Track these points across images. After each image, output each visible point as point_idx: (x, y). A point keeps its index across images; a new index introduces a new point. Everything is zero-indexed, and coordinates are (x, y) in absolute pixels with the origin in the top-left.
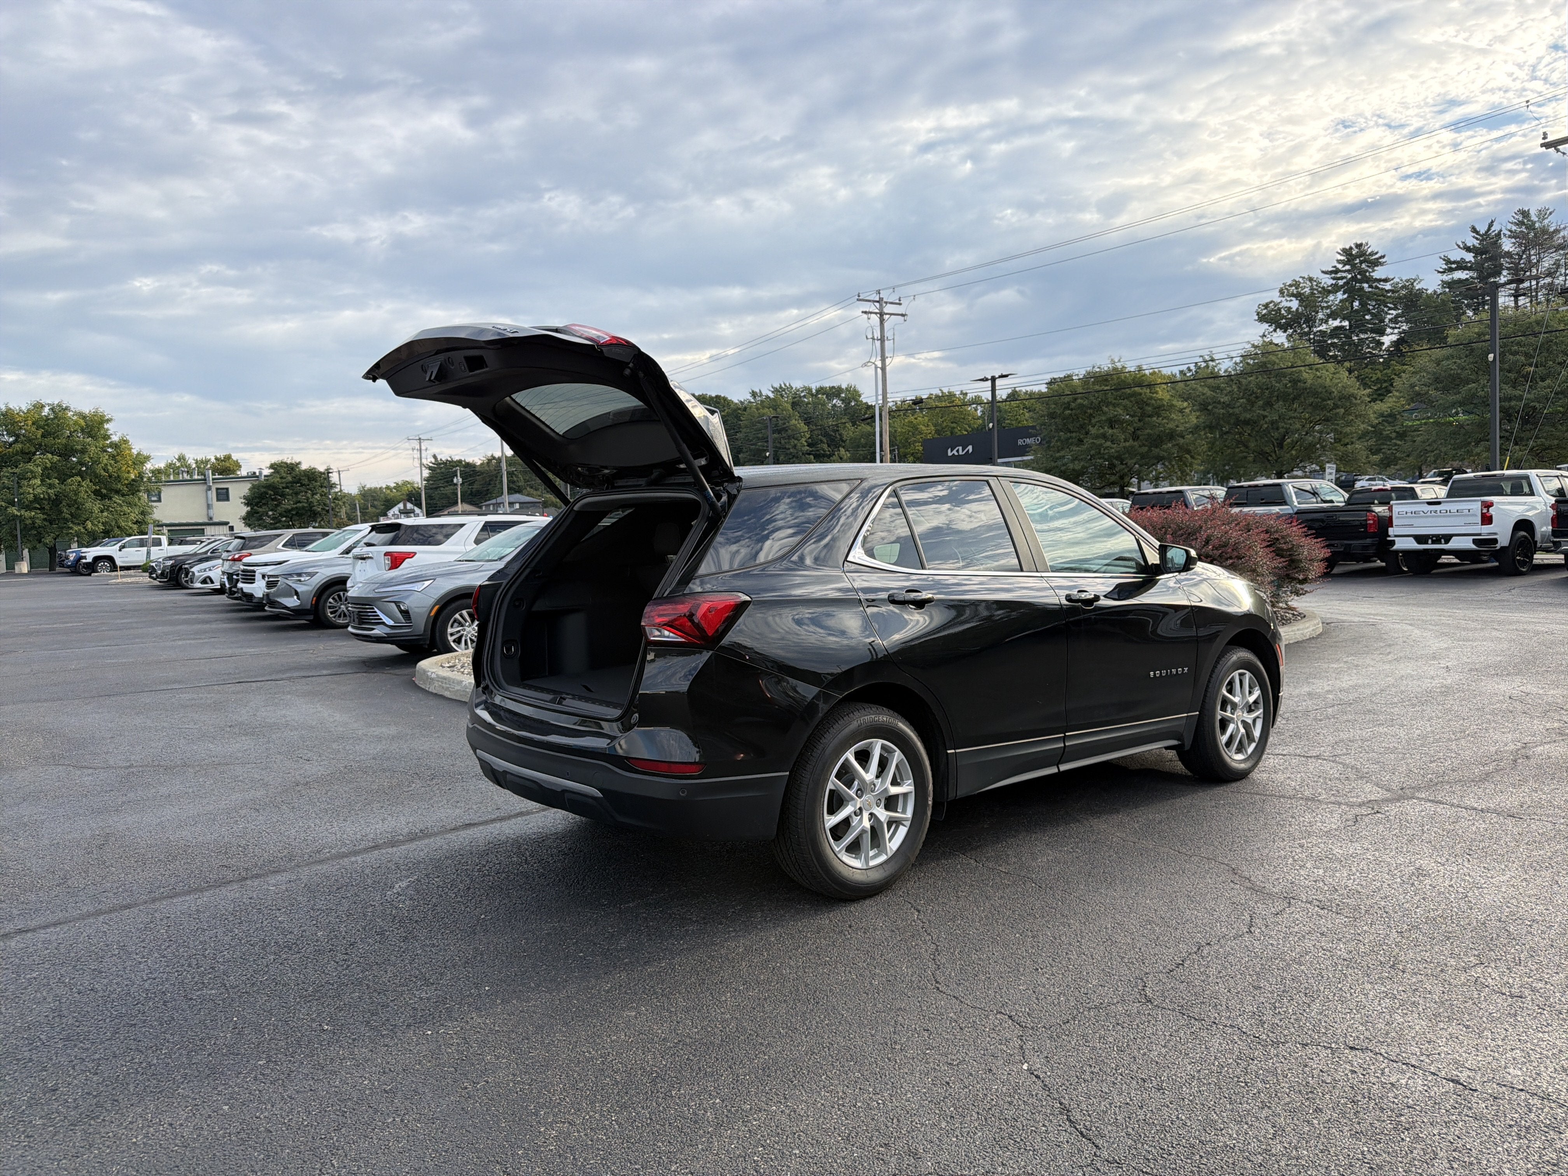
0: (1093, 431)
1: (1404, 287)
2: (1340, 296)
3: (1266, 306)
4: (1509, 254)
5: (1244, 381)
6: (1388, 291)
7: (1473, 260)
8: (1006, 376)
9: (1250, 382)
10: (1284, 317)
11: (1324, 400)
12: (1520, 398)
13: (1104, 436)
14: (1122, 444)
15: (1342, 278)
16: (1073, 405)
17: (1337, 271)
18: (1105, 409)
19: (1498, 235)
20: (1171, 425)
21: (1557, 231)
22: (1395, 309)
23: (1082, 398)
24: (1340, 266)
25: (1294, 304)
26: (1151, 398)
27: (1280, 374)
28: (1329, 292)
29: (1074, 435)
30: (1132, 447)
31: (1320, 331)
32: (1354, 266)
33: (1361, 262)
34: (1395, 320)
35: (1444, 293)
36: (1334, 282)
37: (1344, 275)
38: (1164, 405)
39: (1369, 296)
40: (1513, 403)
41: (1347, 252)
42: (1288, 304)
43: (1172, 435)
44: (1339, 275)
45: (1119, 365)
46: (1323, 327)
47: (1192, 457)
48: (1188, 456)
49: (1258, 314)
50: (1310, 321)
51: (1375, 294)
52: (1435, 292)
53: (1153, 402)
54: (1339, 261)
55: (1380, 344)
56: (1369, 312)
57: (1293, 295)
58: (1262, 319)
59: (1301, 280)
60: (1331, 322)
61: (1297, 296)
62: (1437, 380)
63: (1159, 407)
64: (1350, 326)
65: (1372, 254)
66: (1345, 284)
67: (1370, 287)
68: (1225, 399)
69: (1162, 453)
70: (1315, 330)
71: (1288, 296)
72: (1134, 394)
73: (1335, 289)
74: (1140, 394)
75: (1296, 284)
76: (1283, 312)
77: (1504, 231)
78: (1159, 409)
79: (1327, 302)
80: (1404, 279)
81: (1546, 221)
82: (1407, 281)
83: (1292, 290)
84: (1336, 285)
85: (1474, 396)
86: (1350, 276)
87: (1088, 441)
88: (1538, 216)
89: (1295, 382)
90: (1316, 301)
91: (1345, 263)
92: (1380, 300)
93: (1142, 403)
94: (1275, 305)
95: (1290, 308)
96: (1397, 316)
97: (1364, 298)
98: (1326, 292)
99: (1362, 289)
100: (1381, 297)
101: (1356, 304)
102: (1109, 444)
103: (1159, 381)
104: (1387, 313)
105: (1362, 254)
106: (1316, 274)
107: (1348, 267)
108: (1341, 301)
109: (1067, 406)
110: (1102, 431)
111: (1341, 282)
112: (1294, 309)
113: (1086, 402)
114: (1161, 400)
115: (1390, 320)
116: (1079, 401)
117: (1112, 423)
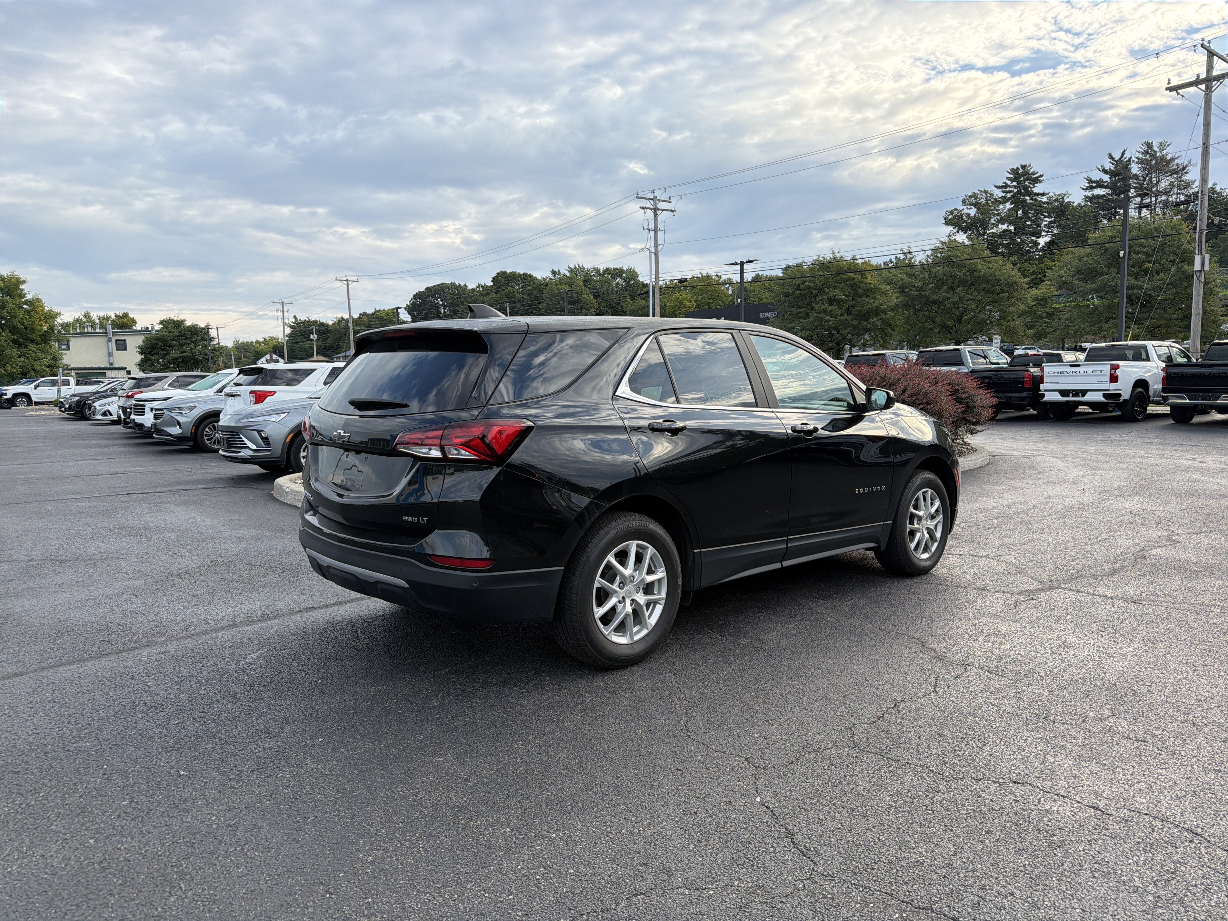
0: (817, 307)
1: (1056, 200)
2: (1008, 206)
3: (952, 212)
4: (1136, 177)
5: (933, 270)
6: (1044, 203)
7: (1109, 181)
8: (752, 261)
9: (938, 271)
10: (965, 221)
11: (993, 286)
12: (1141, 288)
13: (825, 312)
14: (839, 318)
15: (1010, 192)
16: (802, 286)
17: (1006, 186)
18: (826, 290)
19: (1129, 160)
20: (877, 304)
21: (1172, 159)
22: (1049, 217)
23: (809, 281)
24: (1009, 182)
25: (973, 212)
26: (862, 282)
27: (961, 266)
28: (1000, 202)
29: (802, 310)
30: (846, 320)
31: (992, 233)
32: (1019, 182)
33: (1025, 180)
34: (1049, 226)
35: (1086, 206)
36: (1004, 195)
37: (1012, 189)
38: (872, 288)
39: (1030, 206)
40: (1135, 291)
41: (1014, 171)
42: (968, 212)
43: (877, 312)
44: (1008, 189)
45: (838, 255)
46: (994, 230)
47: (892, 329)
48: (889, 328)
49: (945, 219)
50: (985, 225)
51: (1034, 205)
52: (1079, 205)
53: (864, 285)
54: (1008, 179)
55: (1036, 244)
56: (1029, 219)
57: (972, 204)
58: (948, 222)
59: (979, 193)
60: (1000, 226)
61: (976, 205)
62: (1079, 272)
63: (867, 290)
64: (1015, 229)
65: (1033, 173)
66: (1012, 196)
67: (1031, 199)
68: (918, 284)
69: (869, 326)
70: (988, 232)
71: (969, 204)
72: (850, 279)
73: (1004, 200)
74: (854, 279)
75: (975, 196)
76: (964, 217)
77: (1133, 159)
78: (869, 292)
79: (997, 210)
80: (1057, 194)
81: (1165, 152)
82: (1059, 195)
83: (972, 200)
84: (1005, 197)
85: (1106, 285)
86: (1016, 190)
87: (813, 315)
88: (1159, 148)
89: (972, 271)
90: (989, 210)
91: (1013, 180)
92: (1038, 210)
93: (854, 286)
94: (958, 212)
95: (969, 214)
96: (1050, 222)
97: (1026, 208)
98: (998, 202)
99: (1025, 200)
100: (1039, 208)
101: (1020, 212)
102: (829, 317)
103: (869, 268)
104: (1043, 220)
105: (1026, 173)
106: (991, 188)
107: (1015, 183)
108: (1009, 210)
109: (798, 287)
110: (823, 307)
111: (1009, 195)
112: (973, 215)
113: (812, 285)
114: (870, 283)
115: (1045, 226)
116: (807, 283)
117: (831, 301)
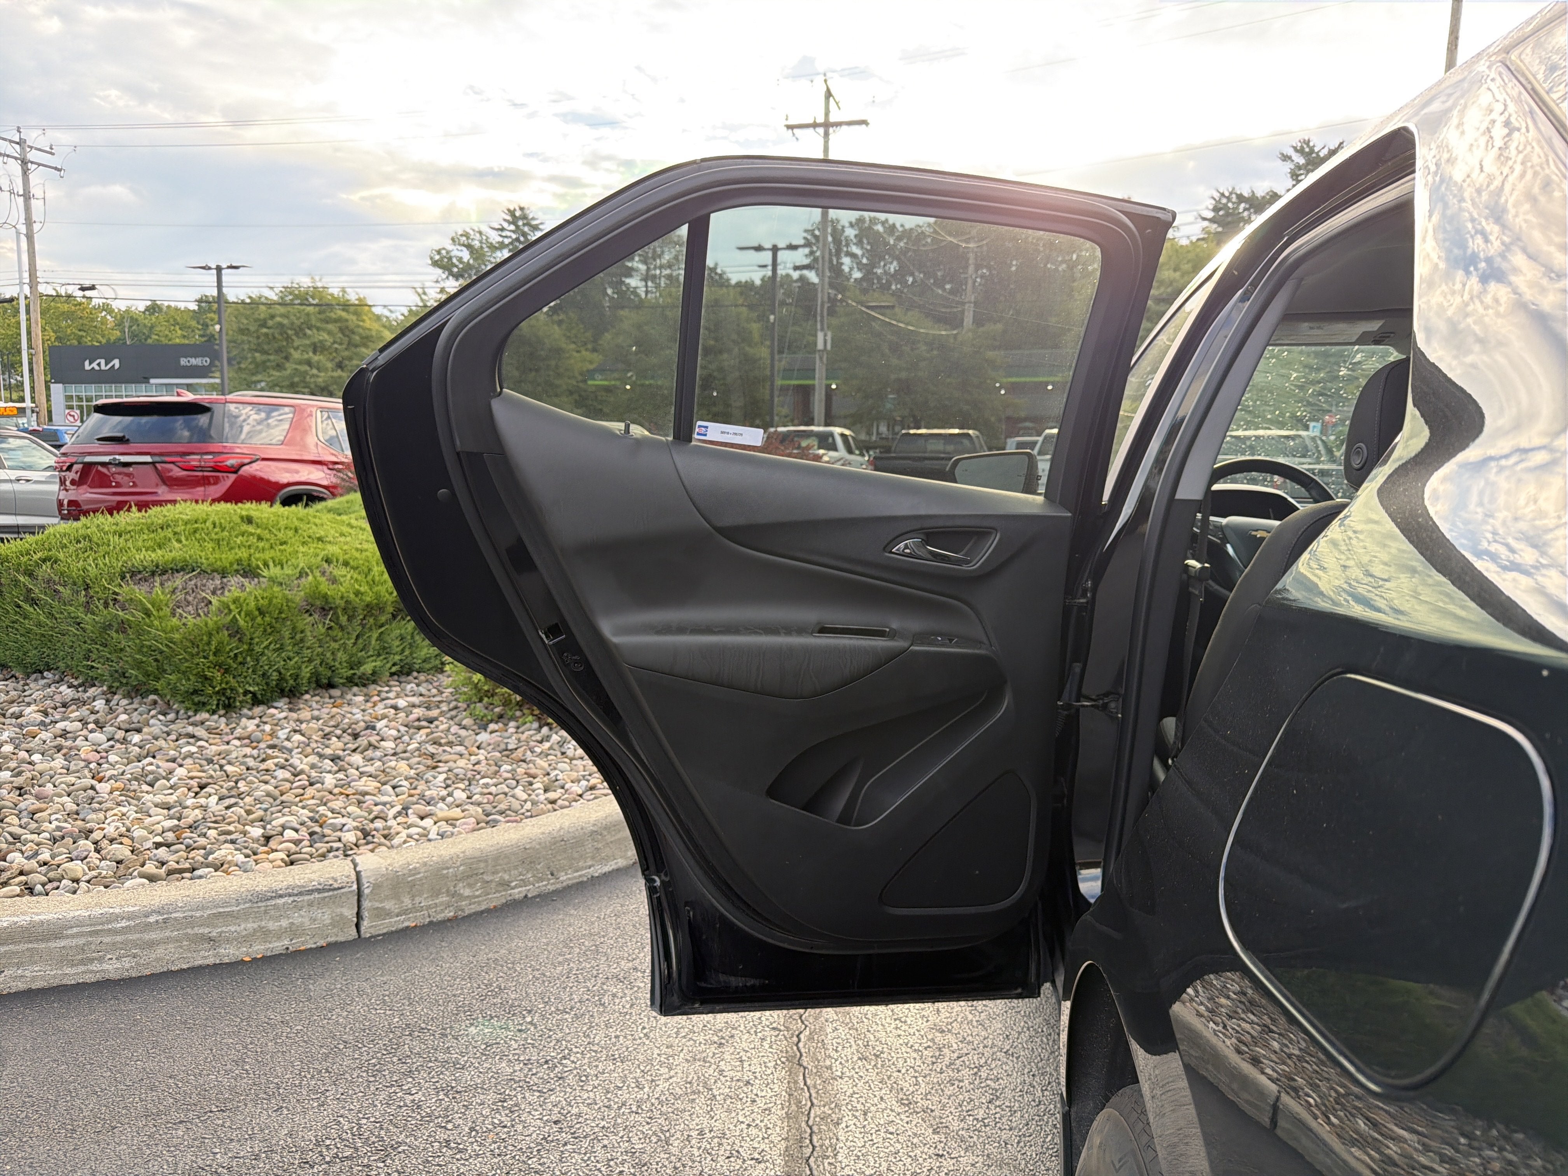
0: (296, 355)
2: (505, 253)
3: (439, 252)
8: (234, 268)
10: (456, 266)
13: (309, 363)
14: (330, 374)
15: (506, 237)
16: (270, 323)
17: (503, 229)
18: (308, 332)
23: (280, 316)
24: (505, 225)
25: (466, 255)
26: (358, 326)
28: (497, 248)
29: (272, 357)
30: (340, 377)
32: (517, 227)
33: (524, 225)
36: (501, 239)
37: (509, 234)
38: (372, 336)
41: (512, 213)
42: (459, 254)
44: (504, 234)
45: (319, 285)
49: (431, 258)
53: (361, 331)
54: (505, 220)
57: (464, 245)
58: (435, 264)
59: (472, 232)
61: (469, 247)
65: (533, 219)
66: (511, 243)
71: (460, 244)
72: (339, 319)
73: (502, 246)
74: (347, 320)
75: (466, 235)
76: (455, 260)
79: (494, 258)
83: (463, 240)
84: (502, 243)
86: (514, 236)
87: (290, 367)
90: (484, 255)
91: (510, 223)
93: (346, 330)
94: (448, 252)
95: (461, 258)
98: (493, 248)
102: (315, 371)
105: (524, 217)
106: (485, 229)
107: (512, 227)
109: (264, 324)
110: (306, 356)
111: (507, 241)
112: (465, 260)
113: (285, 321)
114: (370, 330)
116: (278, 319)
117: (316, 348)
